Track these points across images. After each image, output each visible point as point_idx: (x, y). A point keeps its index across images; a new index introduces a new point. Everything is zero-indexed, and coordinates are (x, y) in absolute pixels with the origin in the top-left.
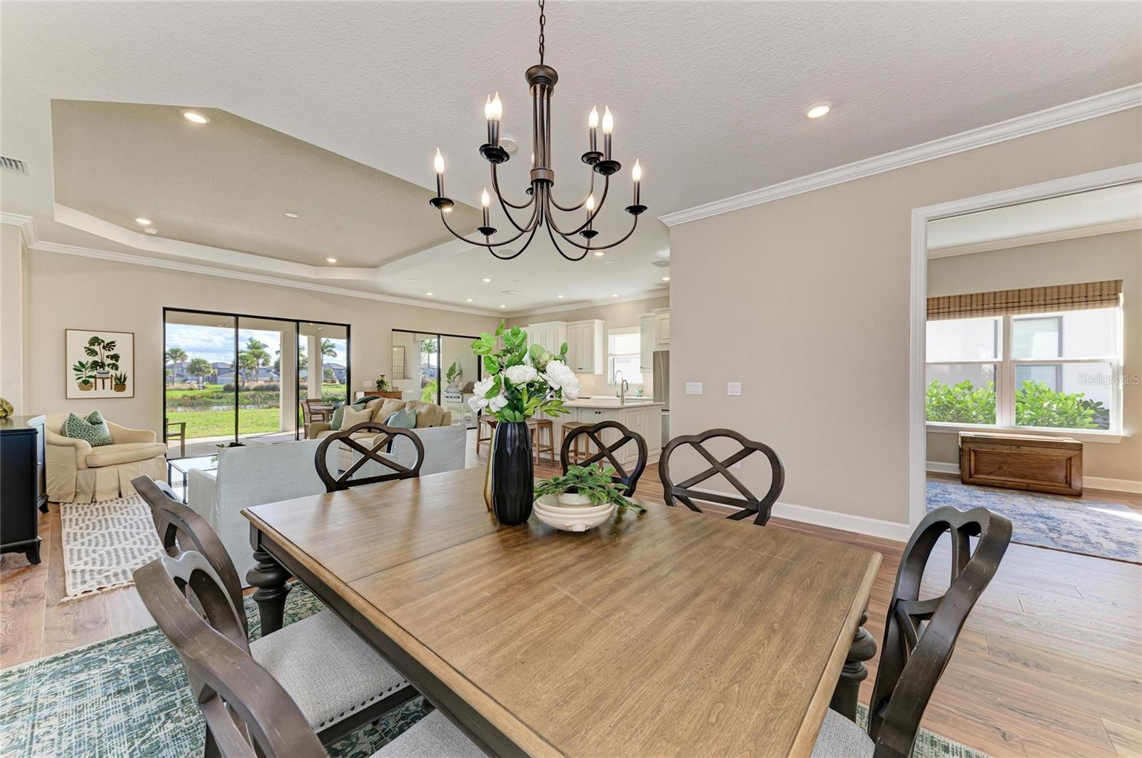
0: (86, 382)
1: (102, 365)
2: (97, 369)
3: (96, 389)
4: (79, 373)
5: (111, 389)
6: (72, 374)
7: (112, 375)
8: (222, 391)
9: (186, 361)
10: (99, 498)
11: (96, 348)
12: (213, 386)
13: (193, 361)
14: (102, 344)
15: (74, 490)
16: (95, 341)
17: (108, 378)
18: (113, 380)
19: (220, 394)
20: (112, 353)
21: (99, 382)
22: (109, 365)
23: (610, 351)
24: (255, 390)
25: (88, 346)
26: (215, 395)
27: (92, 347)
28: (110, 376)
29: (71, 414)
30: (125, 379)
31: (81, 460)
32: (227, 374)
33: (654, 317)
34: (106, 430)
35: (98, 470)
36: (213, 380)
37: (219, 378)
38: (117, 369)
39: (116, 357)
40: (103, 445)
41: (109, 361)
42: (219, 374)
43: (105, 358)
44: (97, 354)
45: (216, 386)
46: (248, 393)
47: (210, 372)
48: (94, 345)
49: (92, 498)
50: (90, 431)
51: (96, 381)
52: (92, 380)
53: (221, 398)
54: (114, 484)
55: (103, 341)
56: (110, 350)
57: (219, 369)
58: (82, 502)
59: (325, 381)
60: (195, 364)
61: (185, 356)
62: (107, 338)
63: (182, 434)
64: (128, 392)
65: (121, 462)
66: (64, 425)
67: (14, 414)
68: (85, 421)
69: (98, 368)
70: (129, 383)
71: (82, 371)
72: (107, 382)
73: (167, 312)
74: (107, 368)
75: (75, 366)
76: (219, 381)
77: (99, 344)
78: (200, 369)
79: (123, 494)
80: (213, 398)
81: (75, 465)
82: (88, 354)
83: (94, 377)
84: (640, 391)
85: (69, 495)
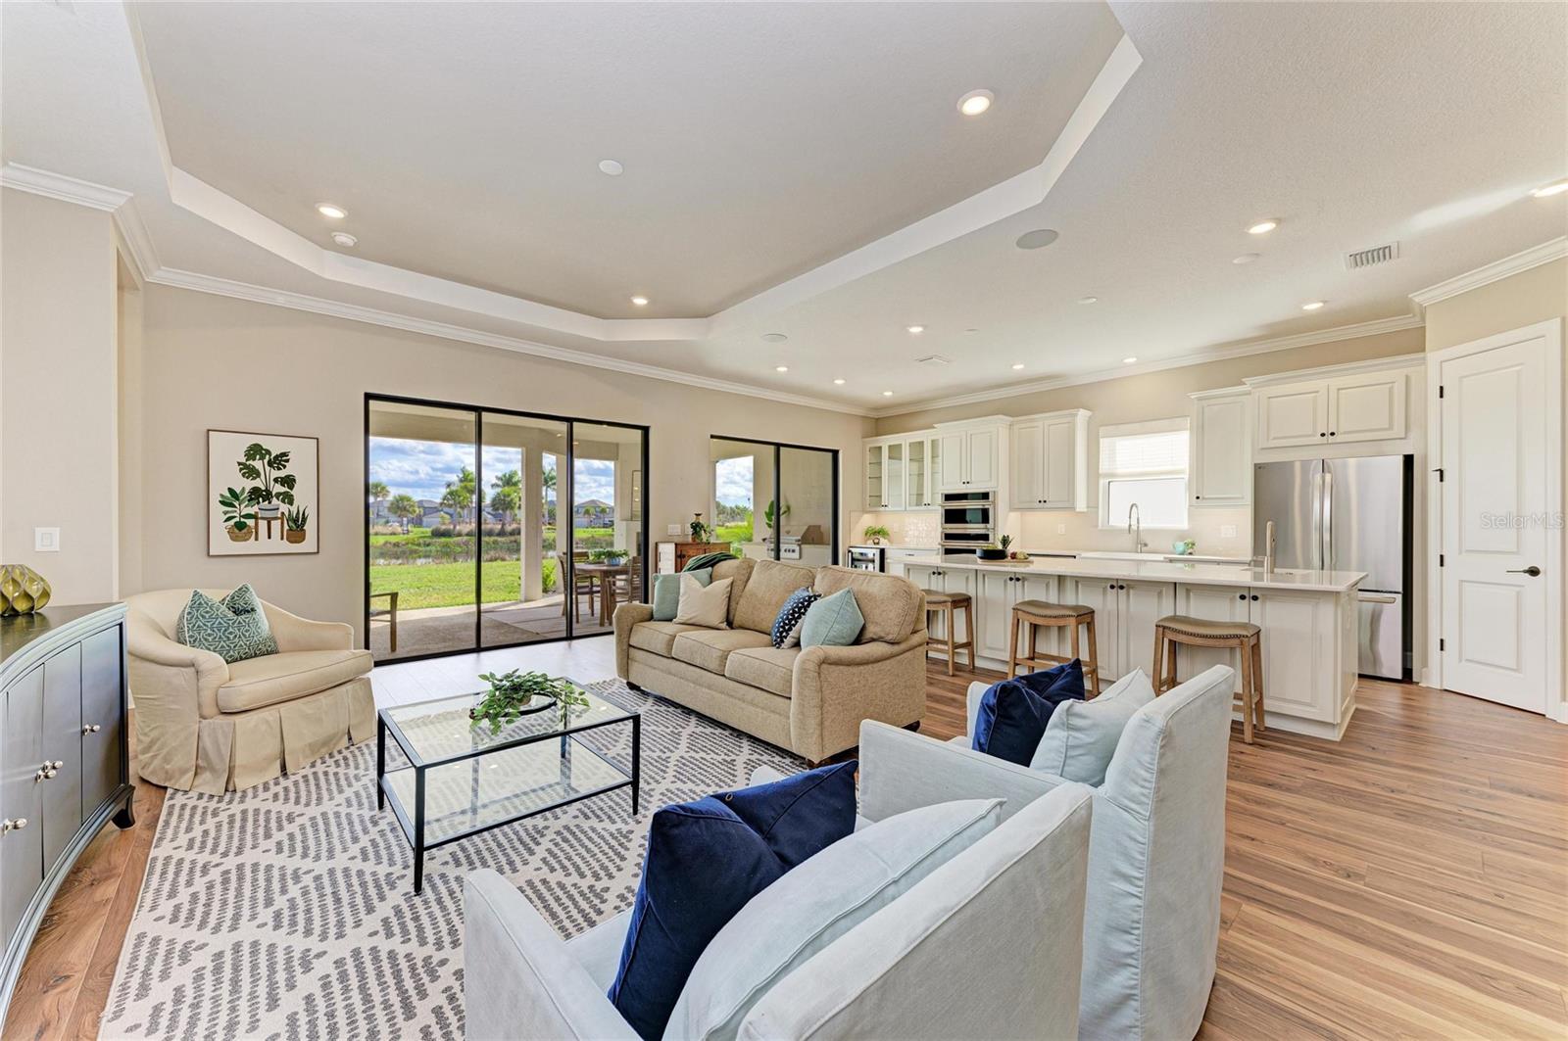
0: (240, 526)
1: (267, 495)
2: (258, 503)
3: (256, 539)
4: (230, 509)
5: (282, 538)
6: (218, 511)
7: (283, 513)
8: (429, 537)
9: (387, 499)
10: (241, 782)
11: (257, 464)
12: (418, 529)
13: (395, 497)
14: (267, 456)
15: (194, 763)
16: (255, 451)
17: (276, 518)
18: (285, 521)
19: (428, 541)
20: (282, 473)
21: (263, 524)
22: (278, 495)
23: (1104, 467)
24: (467, 535)
25: (243, 460)
26: (421, 541)
27: (250, 462)
28: (279, 516)
29: (196, 593)
30: (304, 519)
31: (207, 696)
32: (435, 515)
33: (1249, 394)
34: (264, 621)
35: (238, 719)
36: (418, 522)
37: (425, 519)
38: (291, 503)
39: (289, 481)
40: (256, 656)
41: (278, 488)
42: (425, 514)
43: (272, 483)
44: (258, 475)
45: (421, 529)
46: (459, 538)
47: (415, 512)
48: (254, 460)
49: (227, 783)
50: (231, 630)
51: (257, 524)
52: (251, 522)
53: (428, 545)
54: (272, 747)
55: (268, 452)
56: (279, 469)
57: (425, 508)
58: (207, 791)
59: (549, 524)
60: (398, 501)
61: (388, 492)
62: (275, 447)
63: (392, 611)
64: (308, 544)
65: (285, 698)
66: (181, 618)
67: (52, 603)
68: (224, 607)
69: (261, 499)
70: (310, 527)
71: (235, 506)
72: (276, 525)
73: (371, 402)
74: (274, 501)
75: (222, 496)
76: (424, 524)
77: (262, 458)
78: (405, 509)
79: (290, 769)
80: (419, 545)
81: (195, 709)
82: (243, 475)
83: (254, 517)
84: (1187, 544)
85: (184, 772)
